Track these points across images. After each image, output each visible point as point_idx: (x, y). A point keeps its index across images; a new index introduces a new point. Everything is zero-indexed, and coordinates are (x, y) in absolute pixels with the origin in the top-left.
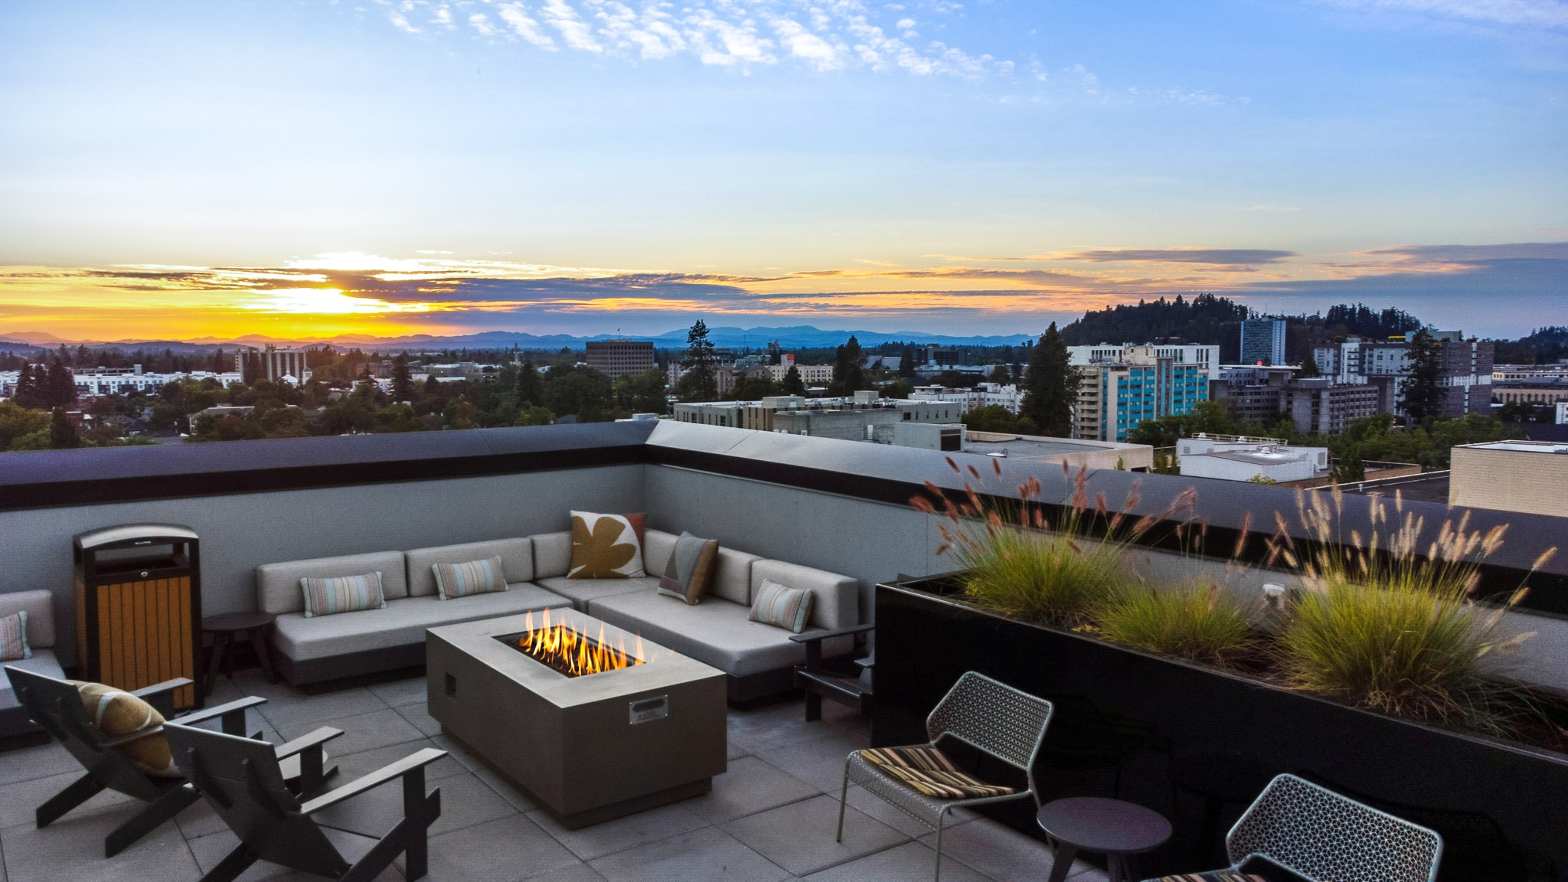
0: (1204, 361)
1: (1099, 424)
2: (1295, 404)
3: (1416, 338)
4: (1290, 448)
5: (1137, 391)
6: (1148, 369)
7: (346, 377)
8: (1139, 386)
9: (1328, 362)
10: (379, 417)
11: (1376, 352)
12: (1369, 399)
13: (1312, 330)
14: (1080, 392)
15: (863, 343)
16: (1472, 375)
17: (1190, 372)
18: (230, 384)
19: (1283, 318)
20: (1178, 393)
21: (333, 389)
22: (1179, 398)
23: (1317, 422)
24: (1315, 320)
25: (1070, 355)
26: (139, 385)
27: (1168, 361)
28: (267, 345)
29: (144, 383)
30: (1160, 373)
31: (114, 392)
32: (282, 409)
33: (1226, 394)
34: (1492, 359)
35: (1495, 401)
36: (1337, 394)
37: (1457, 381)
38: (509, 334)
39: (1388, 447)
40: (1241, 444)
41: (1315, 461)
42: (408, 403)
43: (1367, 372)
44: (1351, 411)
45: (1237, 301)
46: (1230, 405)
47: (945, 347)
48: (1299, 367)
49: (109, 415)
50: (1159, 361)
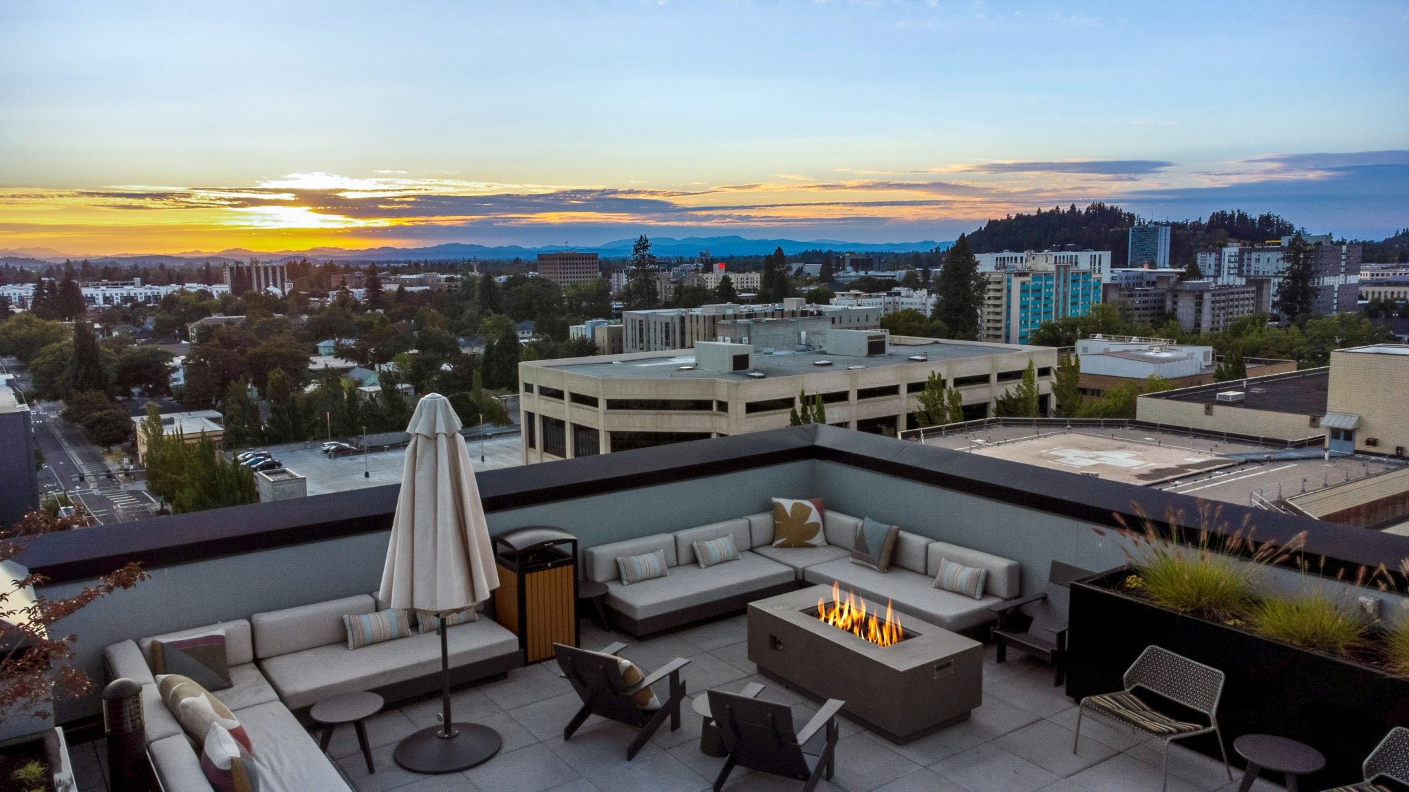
0: (1097, 266)
1: (1003, 325)
2: (1180, 304)
3: (1292, 244)
4: (1179, 348)
5: (1038, 294)
6: (1048, 275)
7: (322, 287)
8: (1039, 291)
9: (1210, 265)
10: (358, 324)
11: (1254, 255)
12: (1248, 299)
13: (1194, 234)
14: (986, 296)
15: (788, 252)
16: (1342, 275)
17: (1085, 276)
18: (220, 295)
19: (1168, 224)
20: (1075, 296)
21: (312, 299)
22: (1075, 300)
23: (1200, 320)
24: (1197, 226)
25: (978, 263)
26: (139, 296)
27: (1066, 267)
28: (251, 259)
29: (143, 295)
30: (1058, 278)
31: (117, 303)
32: (271, 319)
33: (1117, 296)
34: (1360, 260)
35: (1361, 298)
36: (1219, 295)
37: (1328, 281)
38: (465, 246)
39: (1266, 343)
40: (1134, 344)
41: (1201, 359)
42: (381, 311)
43: (1245, 273)
44: (1231, 310)
45: (1125, 209)
46: (1121, 306)
47: (860, 254)
48: (1183, 270)
49: (115, 324)
50: (1058, 268)
